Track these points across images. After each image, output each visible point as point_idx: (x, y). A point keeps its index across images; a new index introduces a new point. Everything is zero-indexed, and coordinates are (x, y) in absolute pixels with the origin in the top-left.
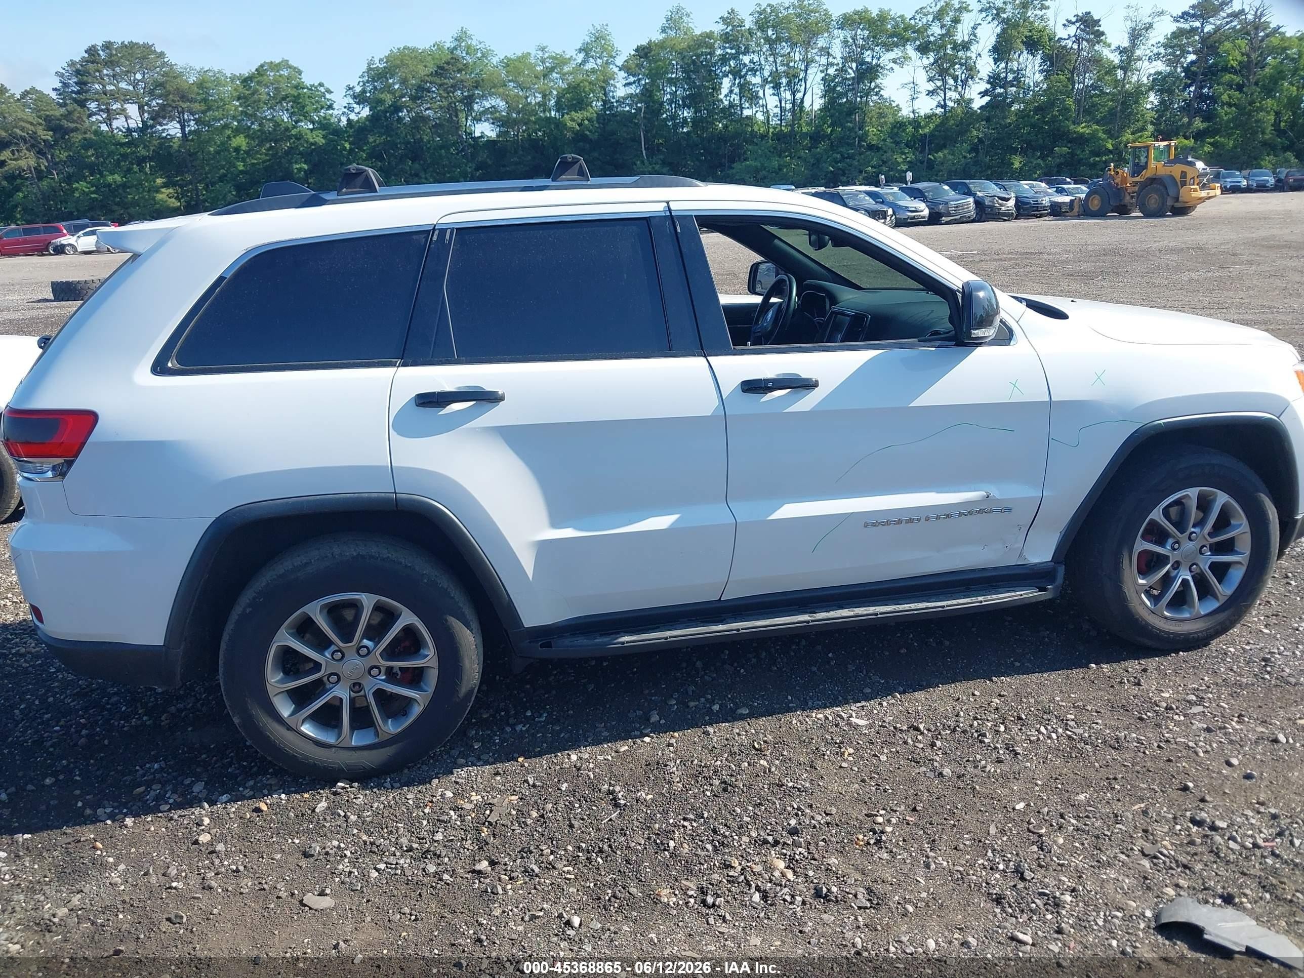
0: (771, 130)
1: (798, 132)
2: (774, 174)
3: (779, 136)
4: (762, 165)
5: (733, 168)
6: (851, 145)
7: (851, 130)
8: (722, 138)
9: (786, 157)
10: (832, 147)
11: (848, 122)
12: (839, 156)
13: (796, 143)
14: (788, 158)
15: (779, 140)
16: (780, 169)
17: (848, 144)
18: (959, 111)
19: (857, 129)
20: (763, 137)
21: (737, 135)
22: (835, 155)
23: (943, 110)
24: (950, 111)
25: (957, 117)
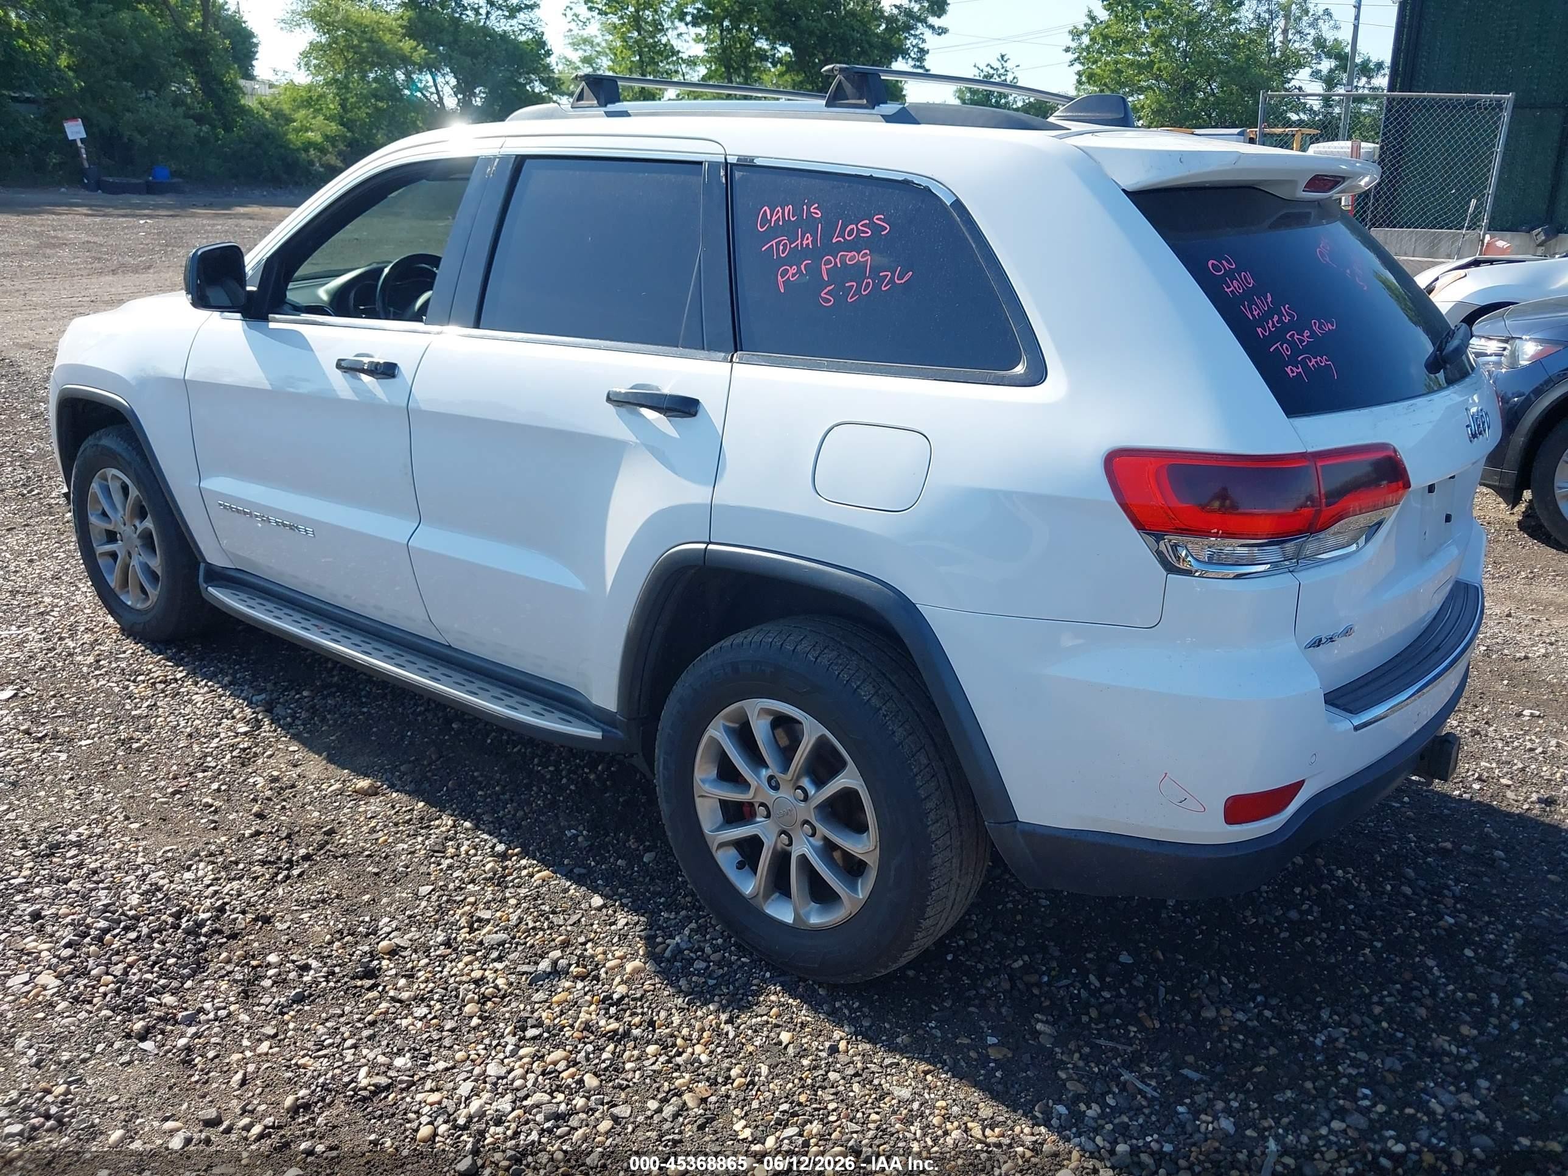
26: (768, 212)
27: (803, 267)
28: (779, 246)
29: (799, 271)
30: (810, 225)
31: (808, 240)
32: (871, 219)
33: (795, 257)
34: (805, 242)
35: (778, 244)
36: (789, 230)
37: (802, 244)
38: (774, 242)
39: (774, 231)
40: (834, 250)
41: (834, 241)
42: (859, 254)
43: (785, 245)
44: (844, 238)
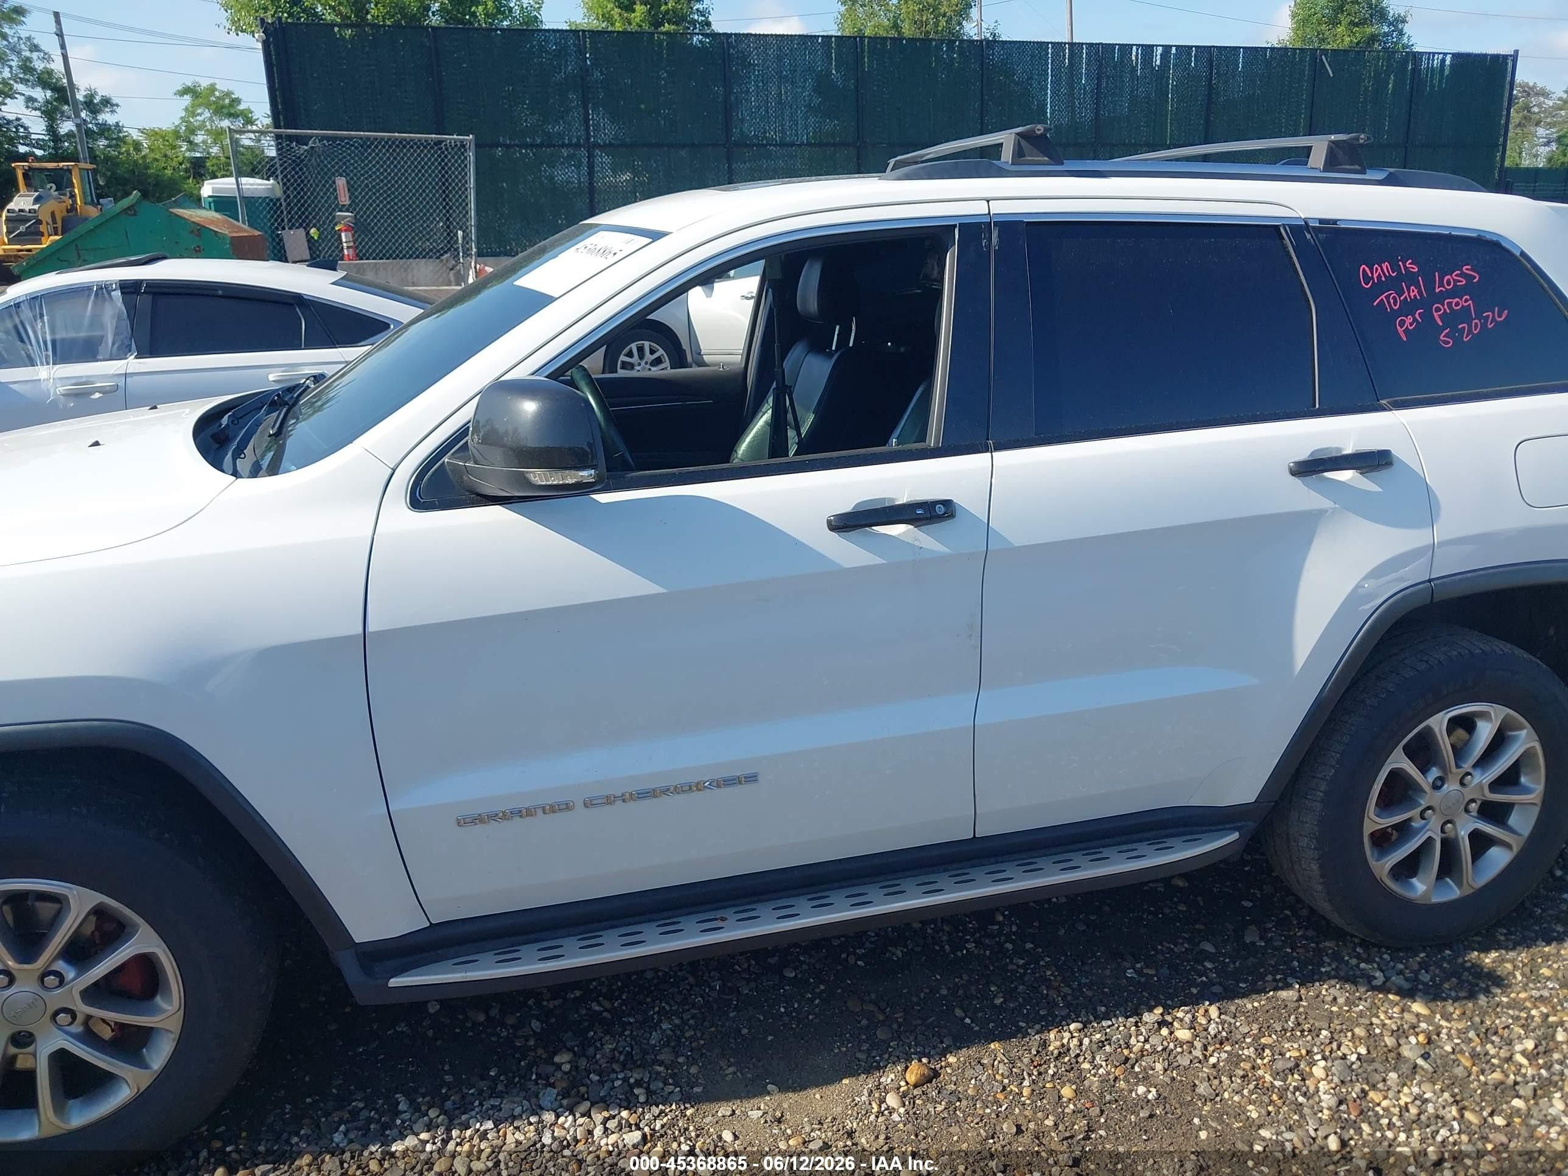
26: (1367, 269)
27: (1417, 316)
28: (1389, 300)
29: (1415, 319)
30: (1411, 279)
31: (1414, 292)
32: (1461, 270)
33: (1408, 308)
34: (1412, 294)
35: (1387, 297)
36: (1392, 284)
37: (1410, 297)
38: (1383, 297)
39: (1381, 287)
40: (1441, 298)
41: (1437, 291)
42: (1461, 300)
43: (1394, 298)
44: (1444, 287)
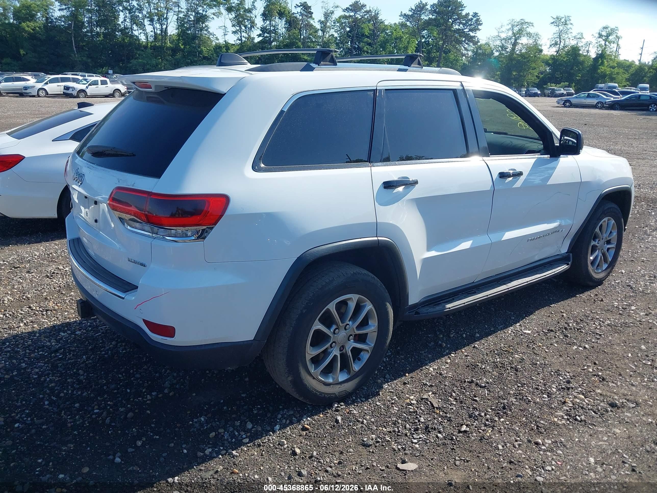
0: (149, 44)
1: (165, 46)
2: (154, 68)
3: (154, 48)
4: (147, 62)
5: (131, 63)
6: (195, 56)
7: (194, 48)
8: (122, 45)
9: (159, 59)
10: (184, 57)
11: (193, 43)
12: (189, 61)
13: (165, 52)
14: (160, 60)
15: (154, 49)
16: (157, 66)
17: (194, 55)
18: (248, 43)
19: (197, 48)
20: (146, 47)
21: (130, 44)
22: (187, 60)
23: (240, 42)
24: (244, 43)
25: (248, 46)
